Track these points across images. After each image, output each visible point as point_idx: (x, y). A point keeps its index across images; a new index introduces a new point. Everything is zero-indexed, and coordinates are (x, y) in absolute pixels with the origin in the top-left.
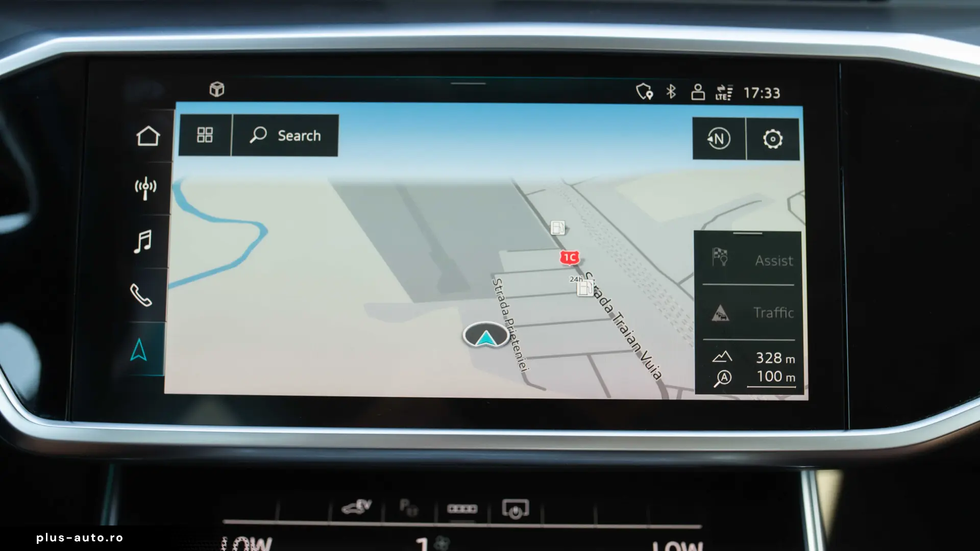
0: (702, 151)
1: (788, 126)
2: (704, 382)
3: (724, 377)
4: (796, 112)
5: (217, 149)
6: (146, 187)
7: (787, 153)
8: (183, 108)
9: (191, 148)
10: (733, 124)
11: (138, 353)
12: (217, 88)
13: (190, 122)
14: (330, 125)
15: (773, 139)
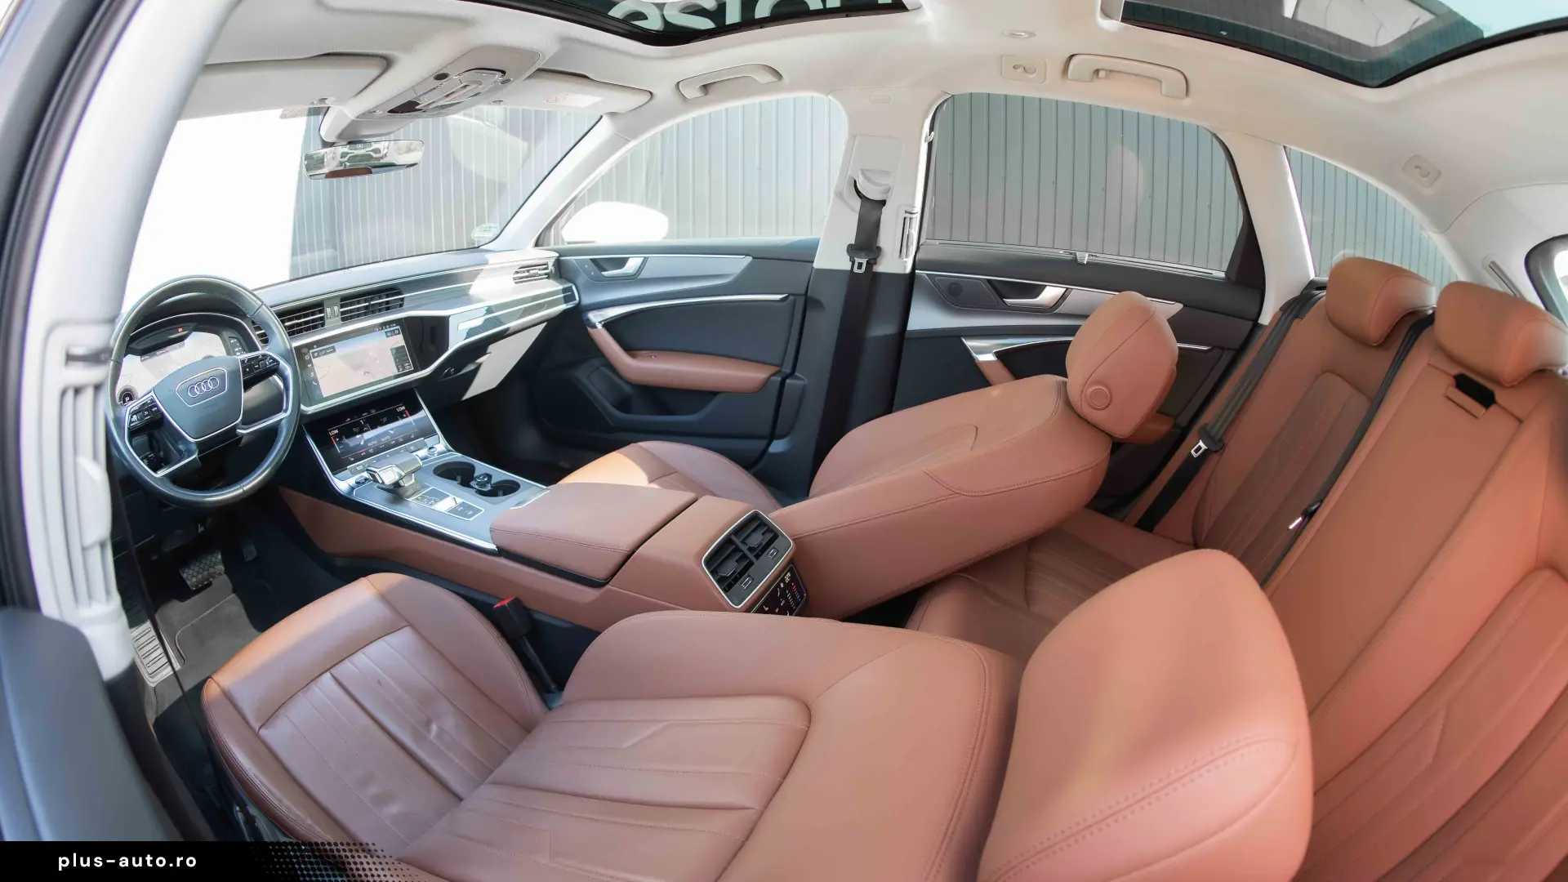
0: (388, 337)
1: (398, 329)
2: (398, 369)
3: (401, 369)
4: (398, 327)
5: (318, 356)
6: (310, 366)
7: (399, 333)
8: (311, 351)
9: (314, 357)
10: (391, 331)
11: (318, 392)
12: (315, 346)
13: (313, 353)
14: (333, 348)
15: (397, 332)
